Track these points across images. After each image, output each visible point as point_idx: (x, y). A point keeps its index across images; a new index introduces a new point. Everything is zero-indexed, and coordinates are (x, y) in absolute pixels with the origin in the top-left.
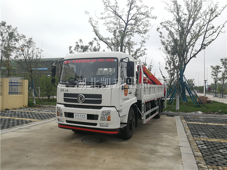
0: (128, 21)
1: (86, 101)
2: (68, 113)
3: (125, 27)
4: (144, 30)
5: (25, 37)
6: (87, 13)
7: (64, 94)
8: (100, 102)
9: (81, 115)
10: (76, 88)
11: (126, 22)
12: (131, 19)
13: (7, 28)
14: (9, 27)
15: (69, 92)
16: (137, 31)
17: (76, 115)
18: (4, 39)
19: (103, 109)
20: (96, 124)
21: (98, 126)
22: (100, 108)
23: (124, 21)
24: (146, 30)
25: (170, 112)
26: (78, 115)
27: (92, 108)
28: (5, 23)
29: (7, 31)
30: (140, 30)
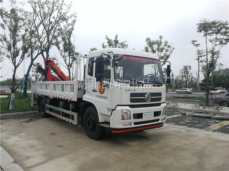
1: (152, 100)
2: (137, 114)
7: (131, 93)
8: (160, 99)
15: (136, 92)
17: (145, 115)
19: (162, 105)
26: (147, 114)
27: (155, 106)
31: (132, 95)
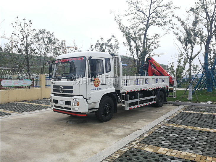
0: (150, 15)
1: (64, 91)
2: (55, 100)
3: (147, 21)
4: (163, 22)
5: (59, 40)
6: (112, 12)
7: (53, 86)
8: (72, 92)
9: (62, 101)
10: (59, 81)
11: (148, 16)
12: (153, 12)
13: (46, 34)
14: (48, 33)
15: (55, 85)
16: (157, 24)
17: (59, 101)
18: (45, 43)
19: (75, 97)
20: (70, 109)
21: (71, 110)
22: (72, 96)
23: (146, 16)
24: (166, 21)
25: (180, 102)
27: (68, 97)
28: (45, 30)
29: (47, 37)
30: (160, 22)
31: (54, 87)
